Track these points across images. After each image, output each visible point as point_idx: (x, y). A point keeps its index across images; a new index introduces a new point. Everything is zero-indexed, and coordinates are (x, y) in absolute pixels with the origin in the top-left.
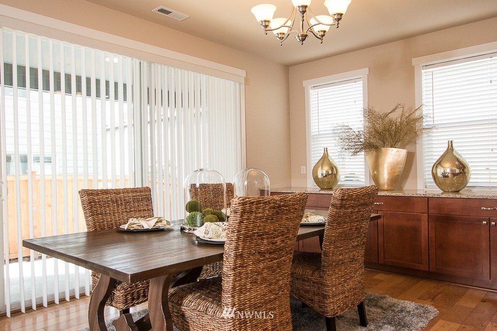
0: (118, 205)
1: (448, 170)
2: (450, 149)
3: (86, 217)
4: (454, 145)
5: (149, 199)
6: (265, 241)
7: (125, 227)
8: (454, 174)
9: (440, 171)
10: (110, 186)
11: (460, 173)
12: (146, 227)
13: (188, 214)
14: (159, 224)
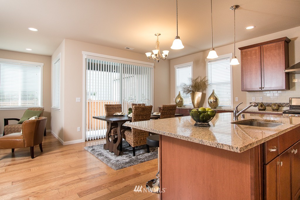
0: (113, 109)
1: (212, 100)
2: (213, 93)
3: (106, 112)
4: (214, 91)
5: (121, 108)
6: (141, 117)
7: (114, 115)
8: (214, 102)
9: (210, 100)
10: (111, 104)
11: (216, 101)
12: (119, 115)
13: (129, 111)
14: (122, 114)
